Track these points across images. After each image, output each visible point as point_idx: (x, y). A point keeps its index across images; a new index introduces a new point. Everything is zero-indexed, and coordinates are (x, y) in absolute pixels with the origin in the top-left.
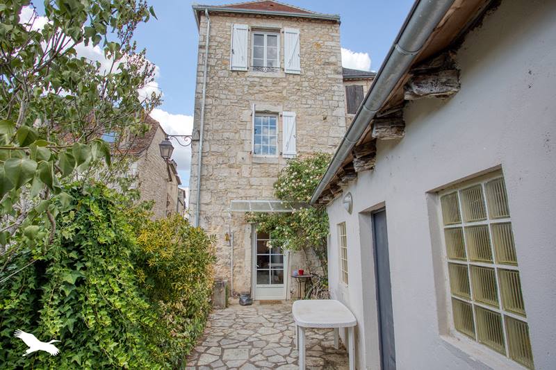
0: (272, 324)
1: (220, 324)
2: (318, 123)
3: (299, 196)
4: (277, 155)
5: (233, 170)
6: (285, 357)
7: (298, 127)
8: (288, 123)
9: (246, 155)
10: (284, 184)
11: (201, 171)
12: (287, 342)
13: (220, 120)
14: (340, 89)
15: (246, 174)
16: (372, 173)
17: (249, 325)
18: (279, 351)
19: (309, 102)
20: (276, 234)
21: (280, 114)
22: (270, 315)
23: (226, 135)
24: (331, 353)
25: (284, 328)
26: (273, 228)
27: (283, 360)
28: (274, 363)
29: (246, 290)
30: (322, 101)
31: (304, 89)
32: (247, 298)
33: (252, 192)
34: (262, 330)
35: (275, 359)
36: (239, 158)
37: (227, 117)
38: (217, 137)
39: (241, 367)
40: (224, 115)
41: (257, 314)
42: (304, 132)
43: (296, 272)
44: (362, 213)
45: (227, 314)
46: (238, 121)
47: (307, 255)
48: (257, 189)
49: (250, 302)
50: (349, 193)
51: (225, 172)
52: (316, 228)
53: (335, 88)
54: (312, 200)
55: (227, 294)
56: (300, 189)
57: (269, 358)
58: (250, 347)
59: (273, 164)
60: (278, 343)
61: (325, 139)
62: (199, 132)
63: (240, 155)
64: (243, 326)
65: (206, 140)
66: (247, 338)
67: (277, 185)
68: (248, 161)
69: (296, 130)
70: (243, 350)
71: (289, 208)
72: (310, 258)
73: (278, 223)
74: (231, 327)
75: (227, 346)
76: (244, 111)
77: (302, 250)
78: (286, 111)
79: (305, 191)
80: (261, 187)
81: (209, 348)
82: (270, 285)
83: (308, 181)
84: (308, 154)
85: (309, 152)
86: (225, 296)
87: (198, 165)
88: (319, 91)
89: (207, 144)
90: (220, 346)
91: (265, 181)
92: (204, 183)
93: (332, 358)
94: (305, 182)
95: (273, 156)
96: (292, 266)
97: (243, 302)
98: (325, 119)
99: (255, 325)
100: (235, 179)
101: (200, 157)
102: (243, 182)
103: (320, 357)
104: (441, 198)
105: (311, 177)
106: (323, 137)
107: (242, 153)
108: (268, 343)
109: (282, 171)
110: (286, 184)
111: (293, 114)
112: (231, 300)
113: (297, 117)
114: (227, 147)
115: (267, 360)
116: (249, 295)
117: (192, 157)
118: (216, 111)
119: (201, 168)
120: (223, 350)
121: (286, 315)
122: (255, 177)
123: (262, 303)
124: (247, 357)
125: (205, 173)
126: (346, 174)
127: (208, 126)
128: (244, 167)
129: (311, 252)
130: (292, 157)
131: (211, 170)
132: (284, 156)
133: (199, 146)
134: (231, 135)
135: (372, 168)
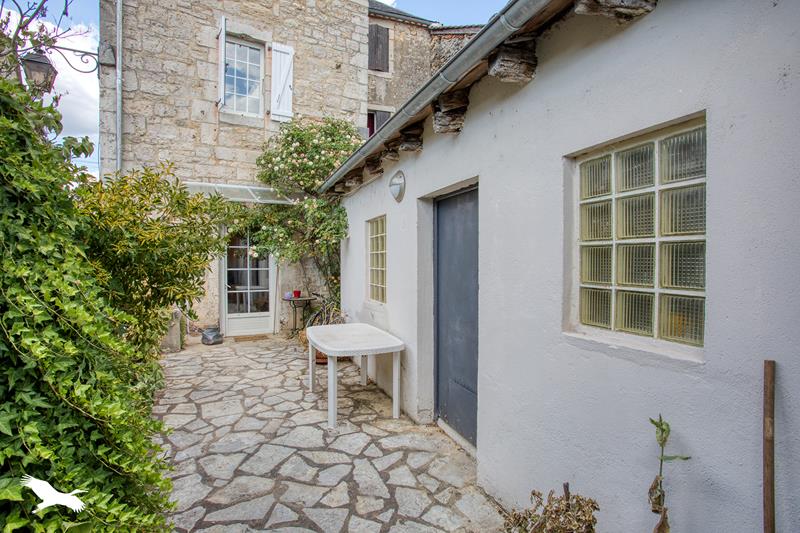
0: (265, 366)
1: (179, 373)
2: (328, 72)
3: (303, 180)
4: (261, 115)
5: (185, 131)
6: (297, 402)
7: (297, 74)
8: (282, 62)
9: (208, 107)
10: (279, 159)
11: (122, 126)
12: (294, 385)
13: (157, 36)
14: (363, 23)
15: (208, 139)
16: (455, 137)
17: (227, 370)
18: (287, 396)
19: (317, 35)
20: (262, 237)
21: (267, 46)
22: (255, 354)
23: (170, 65)
24: (358, 391)
25: (284, 368)
26: (258, 229)
27: (295, 406)
28: (284, 412)
29: (212, 323)
30: (336, 36)
31: (309, 10)
32: (214, 334)
33: (220, 171)
34: (250, 374)
35: (284, 407)
36: (196, 112)
37: (170, 33)
38: (151, 66)
39: (236, 423)
40: (165, 26)
41: (236, 354)
42: (306, 83)
43: (289, 294)
44: (423, 199)
45: (187, 358)
46: (192, 44)
47: (305, 270)
48: (227, 165)
49: (220, 339)
50: (399, 172)
51: (169, 133)
52: (329, 227)
53: (356, 20)
54: (323, 187)
55: (181, 330)
56: (304, 169)
57: (276, 407)
58: (241, 397)
59: (255, 128)
60: (282, 387)
61: (338, 100)
62: (114, 50)
63: (198, 106)
64: (219, 372)
65: (129, 69)
66: (232, 387)
67: (263, 162)
68: (211, 118)
69: (294, 78)
70: (231, 402)
71: (282, 199)
72: (309, 274)
73: (264, 220)
74: (199, 375)
75: (203, 401)
76: (203, 27)
77: (298, 263)
78: (278, 41)
79: (313, 172)
80: (234, 164)
81: (173, 406)
82: (249, 314)
83: (317, 157)
84: (311, 119)
85: (314, 117)
86: (179, 332)
87: (115, 112)
88: (332, 20)
89: (131, 76)
90: (190, 401)
91: (241, 154)
92: (129, 147)
93: (362, 396)
94: (312, 159)
95: (254, 115)
96: (282, 286)
97: (209, 340)
98: (338, 67)
99: (238, 368)
100: (189, 146)
101: (119, 97)
102: (204, 152)
103: (345, 397)
104: (581, 166)
105: (323, 152)
106: (334, 95)
107: (200, 102)
108: (266, 389)
109: (270, 140)
110: (283, 159)
111: (290, 49)
112: (189, 339)
113: (296, 57)
114: (173, 88)
115: (274, 410)
116: (217, 329)
117: (102, 96)
118: (148, 15)
119: (122, 121)
120: (198, 406)
121: (280, 352)
122: (224, 146)
123: (237, 339)
124: (241, 410)
125: (130, 129)
126: (406, 141)
127: (132, 42)
128: (204, 128)
129: (310, 265)
130: (286, 120)
131: (142, 125)
132: (272, 117)
133: (116, 77)
134: (181, 68)
135: (458, 130)
